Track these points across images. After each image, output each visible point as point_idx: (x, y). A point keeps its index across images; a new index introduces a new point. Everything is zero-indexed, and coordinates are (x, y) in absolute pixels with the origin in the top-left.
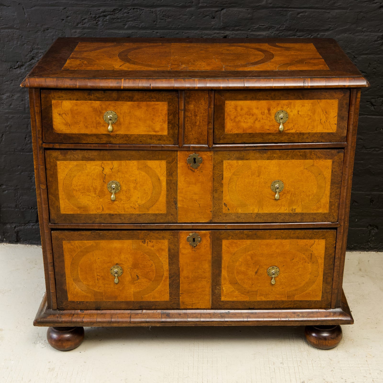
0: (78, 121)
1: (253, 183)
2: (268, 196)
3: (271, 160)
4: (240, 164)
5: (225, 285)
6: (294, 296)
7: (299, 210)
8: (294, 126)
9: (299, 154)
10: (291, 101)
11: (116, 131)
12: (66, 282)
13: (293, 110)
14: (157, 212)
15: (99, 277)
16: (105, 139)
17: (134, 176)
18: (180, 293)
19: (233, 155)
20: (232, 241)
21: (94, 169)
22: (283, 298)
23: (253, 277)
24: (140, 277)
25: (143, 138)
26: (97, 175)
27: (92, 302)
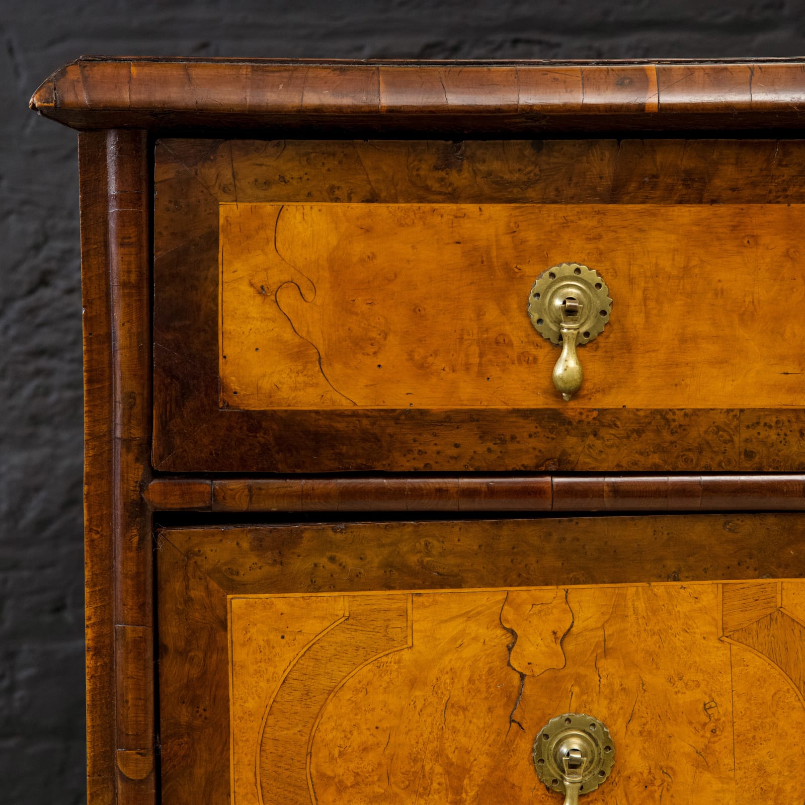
0: (374, 334)
11: (598, 391)
16: (533, 443)
17: (700, 677)
21: (454, 639)
25: (763, 434)
26: (471, 681)
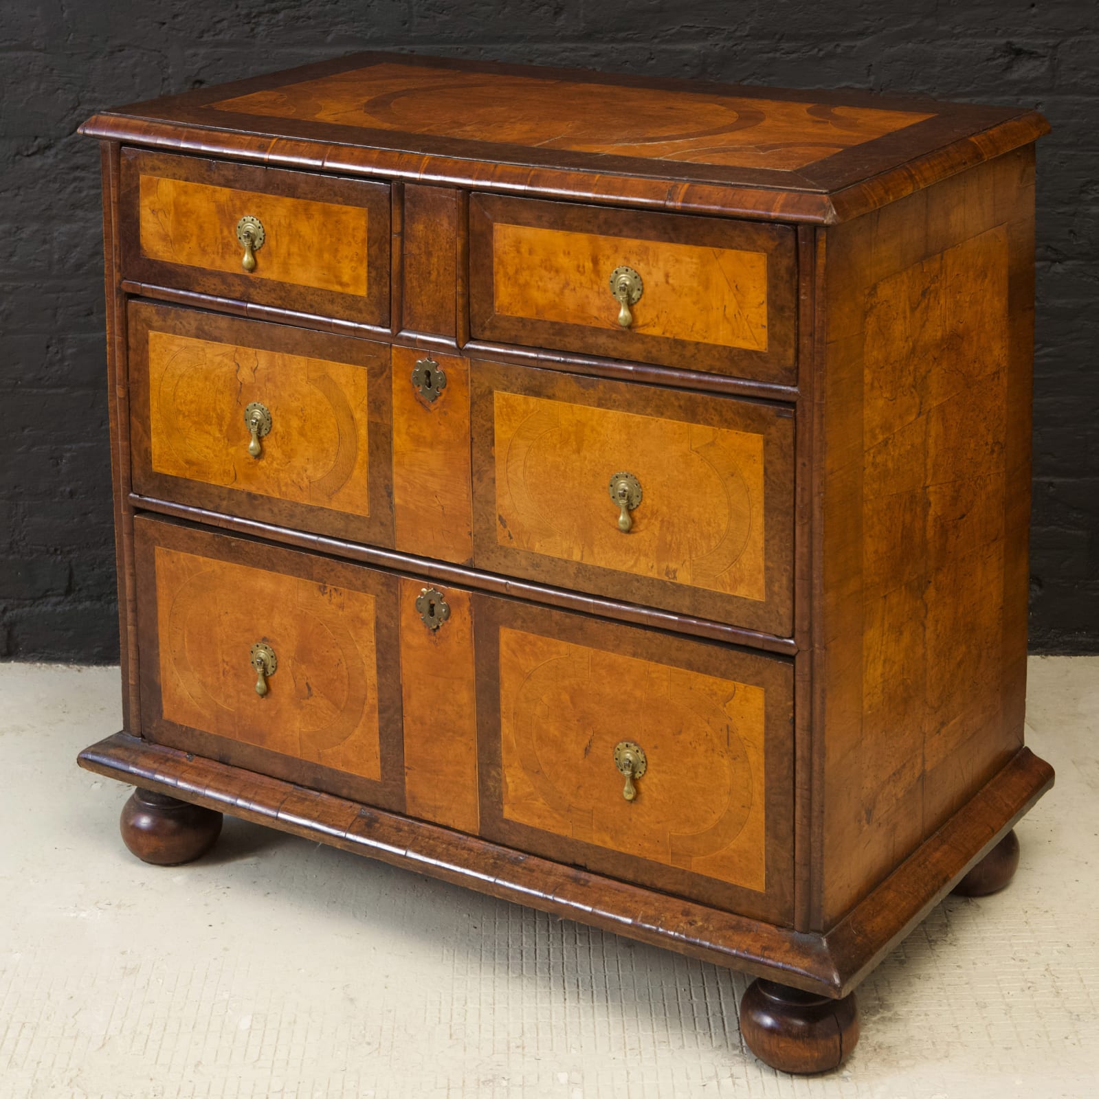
0: (188, 234)
1: (566, 468)
2: (603, 515)
3: (608, 408)
4: (532, 406)
5: (511, 771)
6: (691, 856)
7: (684, 578)
8: (657, 317)
9: (676, 404)
10: (647, 243)
11: (259, 270)
12: (159, 664)
13: (654, 271)
14: (348, 510)
15: (227, 668)
16: (239, 287)
17: (299, 397)
18: (406, 765)
19: (517, 379)
20: (522, 635)
21: (219, 364)
22: (660, 856)
23: (580, 762)
24: (315, 691)
25: (316, 298)
26: (225, 382)
27: (211, 735)
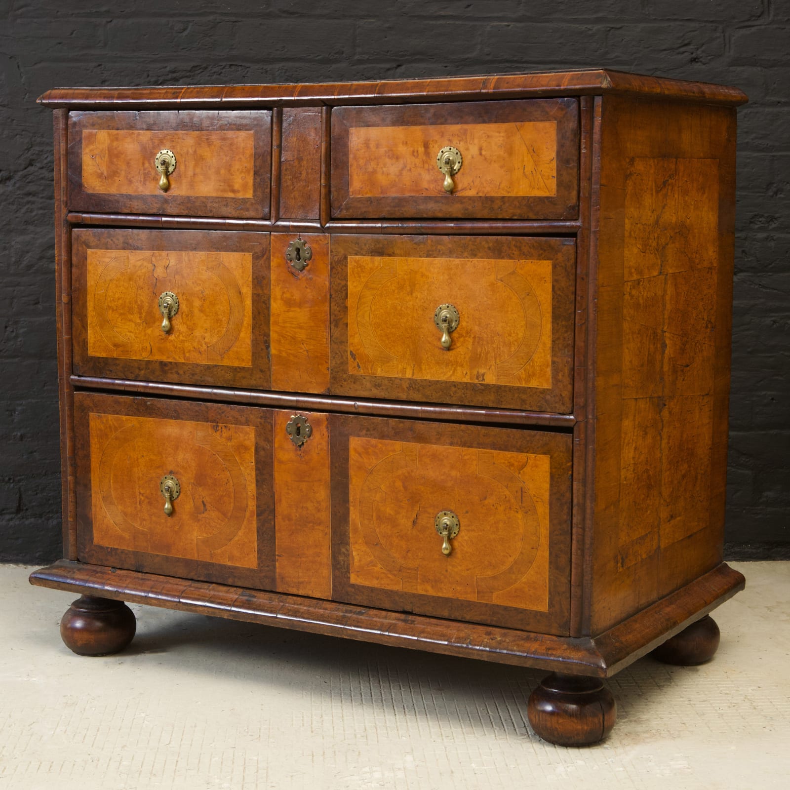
0: (118, 171)
1: (402, 307)
2: (430, 339)
3: (435, 257)
4: (376, 264)
5: (357, 546)
6: (492, 592)
7: (491, 379)
8: (473, 181)
9: (487, 246)
10: (465, 126)
12: (91, 502)
13: (471, 147)
14: (236, 364)
15: (143, 498)
16: (156, 205)
17: (201, 283)
18: (277, 553)
19: (365, 245)
20: (367, 440)
21: (140, 266)
22: (469, 596)
23: (409, 532)
24: (208, 506)
25: (215, 205)
26: (144, 280)
27: (129, 551)
